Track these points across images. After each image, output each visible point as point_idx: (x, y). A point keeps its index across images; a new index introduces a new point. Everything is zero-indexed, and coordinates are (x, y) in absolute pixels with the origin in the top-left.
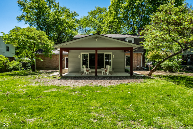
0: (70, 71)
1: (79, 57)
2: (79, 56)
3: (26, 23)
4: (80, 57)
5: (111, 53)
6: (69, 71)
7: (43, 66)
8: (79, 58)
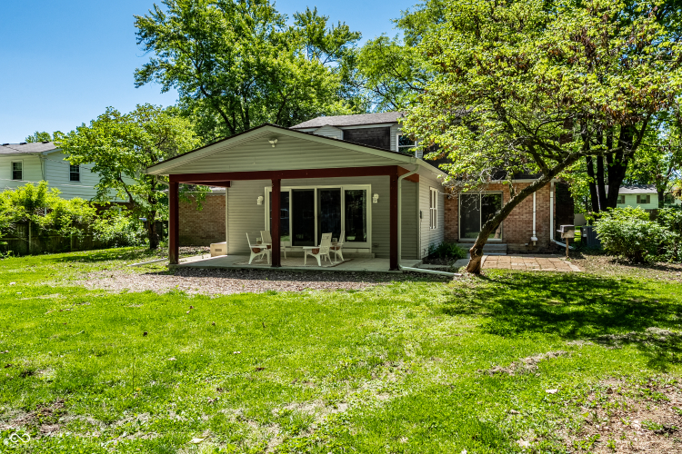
0: (232, 249)
1: (259, 203)
2: (260, 198)
3: (167, 90)
4: (263, 202)
5: (367, 188)
6: (231, 251)
7: (193, 232)
8: (259, 206)
